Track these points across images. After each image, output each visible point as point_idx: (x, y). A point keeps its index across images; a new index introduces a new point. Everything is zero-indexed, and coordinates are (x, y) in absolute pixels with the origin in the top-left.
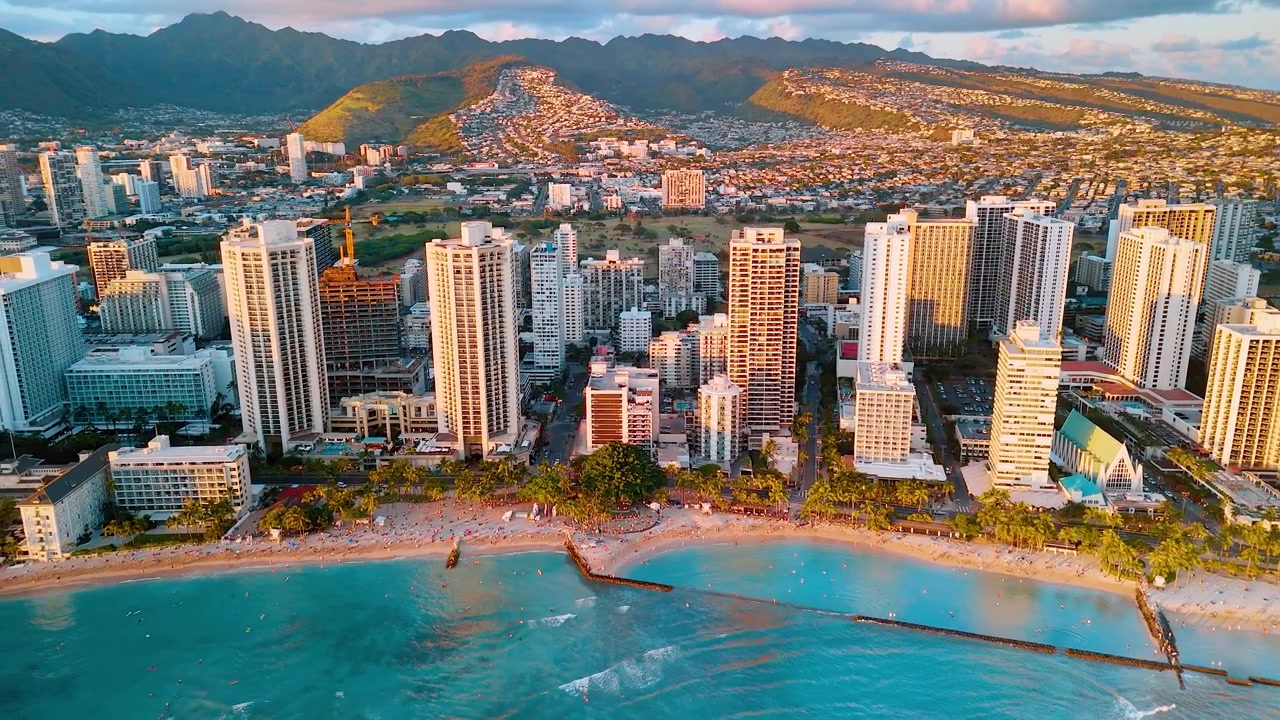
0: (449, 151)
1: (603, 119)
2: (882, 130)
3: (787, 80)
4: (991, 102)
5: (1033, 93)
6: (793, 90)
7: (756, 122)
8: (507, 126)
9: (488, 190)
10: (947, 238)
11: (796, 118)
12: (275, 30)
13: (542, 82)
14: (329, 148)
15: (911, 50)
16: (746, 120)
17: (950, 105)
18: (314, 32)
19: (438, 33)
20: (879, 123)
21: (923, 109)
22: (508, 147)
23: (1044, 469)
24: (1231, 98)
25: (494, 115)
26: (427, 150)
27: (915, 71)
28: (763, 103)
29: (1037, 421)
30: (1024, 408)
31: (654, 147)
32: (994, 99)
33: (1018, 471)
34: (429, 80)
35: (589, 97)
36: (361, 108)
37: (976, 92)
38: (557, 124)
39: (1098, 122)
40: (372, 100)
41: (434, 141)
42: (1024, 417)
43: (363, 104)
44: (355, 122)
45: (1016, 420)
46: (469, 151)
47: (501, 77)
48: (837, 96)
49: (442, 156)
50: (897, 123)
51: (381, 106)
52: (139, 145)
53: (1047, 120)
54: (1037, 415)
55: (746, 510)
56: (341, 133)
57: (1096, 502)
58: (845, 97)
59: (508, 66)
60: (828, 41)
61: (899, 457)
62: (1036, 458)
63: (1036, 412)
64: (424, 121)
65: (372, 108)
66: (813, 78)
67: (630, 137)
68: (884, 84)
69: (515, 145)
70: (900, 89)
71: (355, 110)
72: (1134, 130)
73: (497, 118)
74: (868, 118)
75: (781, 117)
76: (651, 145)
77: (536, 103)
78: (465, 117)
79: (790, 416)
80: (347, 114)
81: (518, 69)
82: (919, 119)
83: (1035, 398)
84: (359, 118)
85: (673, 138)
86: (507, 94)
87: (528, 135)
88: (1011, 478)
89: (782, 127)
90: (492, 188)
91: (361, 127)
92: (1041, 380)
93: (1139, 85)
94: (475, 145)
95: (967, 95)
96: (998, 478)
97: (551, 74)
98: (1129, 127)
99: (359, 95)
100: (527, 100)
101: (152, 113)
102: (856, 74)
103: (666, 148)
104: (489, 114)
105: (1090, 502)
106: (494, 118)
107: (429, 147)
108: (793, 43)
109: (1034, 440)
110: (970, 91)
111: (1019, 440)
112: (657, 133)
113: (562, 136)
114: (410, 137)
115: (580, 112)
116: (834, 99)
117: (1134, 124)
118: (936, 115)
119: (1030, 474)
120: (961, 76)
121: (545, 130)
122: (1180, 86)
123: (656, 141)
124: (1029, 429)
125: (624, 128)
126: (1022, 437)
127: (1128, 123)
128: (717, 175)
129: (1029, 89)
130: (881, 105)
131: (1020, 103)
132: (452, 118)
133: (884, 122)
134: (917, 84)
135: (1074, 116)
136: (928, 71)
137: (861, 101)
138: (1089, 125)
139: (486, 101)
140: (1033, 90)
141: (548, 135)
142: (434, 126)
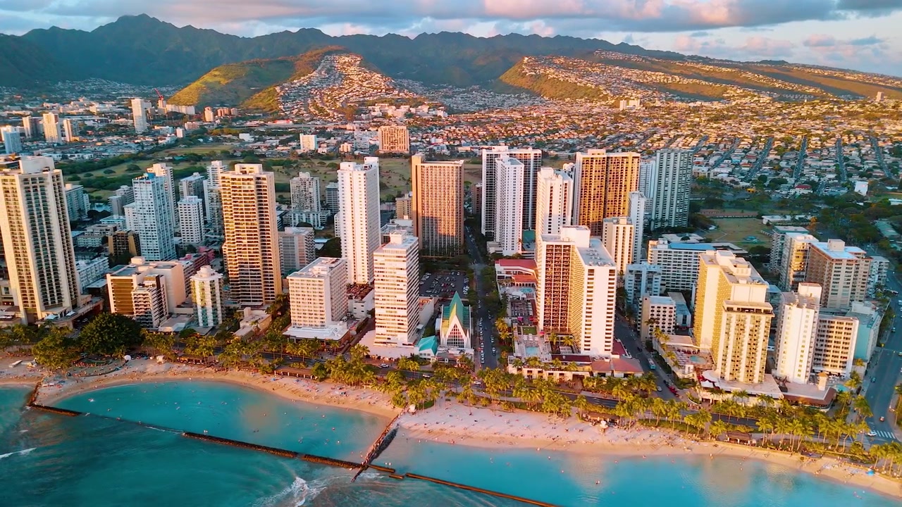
0: (270, 112)
1: (384, 91)
2: (583, 100)
3: (525, 64)
4: (665, 81)
5: (700, 75)
6: (527, 71)
7: (501, 93)
8: (316, 95)
9: (271, 139)
10: (442, 174)
11: (528, 91)
12: (180, 27)
13: (350, 64)
14: (183, 110)
15: (631, 44)
16: (495, 92)
17: (636, 82)
18: (208, 29)
19: (294, 30)
20: (582, 95)
21: (615, 85)
22: (312, 109)
23: (404, 332)
24: (842, 79)
25: (309, 87)
26: (255, 111)
27: (621, 58)
28: (507, 81)
29: (396, 299)
30: (388, 290)
31: (413, 110)
32: (668, 79)
33: (388, 333)
34: (270, 63)
35: (379, 75)
36: (216, 82)
37: (657, 73)
38: (350, 94)
39: (736, 95)
40: (224, 76)
41: (261, 105)
42: (388, 296)
43: (217, 79)
44: (208, 91)
45: (384, 298)
46: (284, 112)
47: (323, 61)
48: (557, 75)
49: (263, 115)
50: (593, 95)
51: (230, 81)
52: (53, 107)
53: (701, 94)
54: (396, 295)
55: (189, 360)
56: (196, 99)
57: (429, 355)
58: (561, 77)
59: (330, 53)
60: (572, 37)
61: (319, 324)
62: (400, 324)
63: (395, 293)
64: (258, 91)
65: (223, 81)
66: (544, 63)
67: (397, 103)
68: (593, 67)
69: (317, 108)
70: (603, 71)
71: (211, 83)
72: (759, 101)
73: (311, 90)
74: (574, 91)
75: (517, 90)
76: (411, 109)
77: (343, 79)
78: (287, 89)
79: (273, 296)
80: (204, 86)
81: (336, 55)
82: (608, 92)
83: (392, 283)
84: (212, 89)
85: (428, 104)
86: (323, 73)
87: (327, 102)
88: (385, 338)
89: (517, 98)
90: (273, 138)
91: (212, 95)
92: (396, 271)
93: (778, 69)
94: (288, 108)
95: (650, 76)
96: (377, 338)
97: (359, 59)
98: (756, 99)
99: (217, 73)
100: (337, 77)
101: (82, 84)
102: (576, 61)
103: (421, 111)
104: (305, 87)
105: (425, 354)
106: (308, 89)
107: (257, 109)
108: (546, 38)
109: (396, 312)
110: (653, 73)
111: (387, 312)
112: (419, 100)
113: (351, 102)
114: (246, 102)
115: (368, 86)
116: (554, 78)
117: (759, 97)
118: (622, 90)
119: (396, 335)
120: (653, 62)
121: (340, 98)
122: (808, 70)
123: (416, 106)
124: (392, 304)
125: (397, 97)
126: (388, 310)
127: (755, 96)
128: (442, 130)
129: (698, 71)
130: (585, 82)
131: (685, 81)
132: (278, 89)
133: (585, 94)
134: (617, 68)
135: (721, 91)
136: (629, 59)
137: (572, 79)
138: (729, 97)
139: (305, 77)
140: (701, 72)
141: (341, 101)
142: (265, 94)
